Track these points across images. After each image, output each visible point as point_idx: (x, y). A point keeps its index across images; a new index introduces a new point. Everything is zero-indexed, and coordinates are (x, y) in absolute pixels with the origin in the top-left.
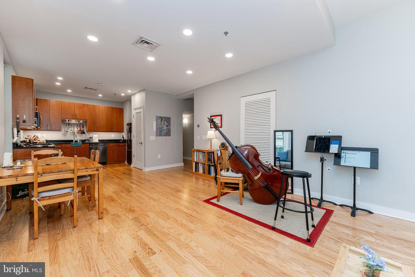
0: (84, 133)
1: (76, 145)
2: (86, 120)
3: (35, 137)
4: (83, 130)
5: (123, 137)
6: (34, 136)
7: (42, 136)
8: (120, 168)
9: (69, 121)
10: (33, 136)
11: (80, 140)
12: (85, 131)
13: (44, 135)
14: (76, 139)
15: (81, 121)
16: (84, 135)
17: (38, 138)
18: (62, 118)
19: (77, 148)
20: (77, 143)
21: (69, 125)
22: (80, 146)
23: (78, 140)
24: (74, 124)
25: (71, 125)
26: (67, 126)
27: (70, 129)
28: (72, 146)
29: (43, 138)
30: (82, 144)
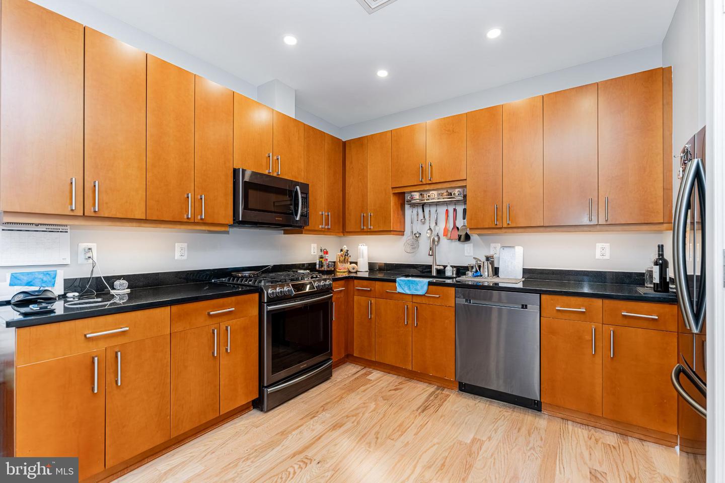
0: (466, 238)
2: (465, 184)
9: (422, 196)
16: (467, 247)
18: (394, 189)
19: (414, 301)
20: (413, 282)
21: (423, 211)
22: (421, 294)
23: (449, 266)
24: (437, 204)
25: (430, 211)
26: (418, 215)
27: (427, 226)
28: (399, 290)
29: (361, 257)
30: (430, 287)
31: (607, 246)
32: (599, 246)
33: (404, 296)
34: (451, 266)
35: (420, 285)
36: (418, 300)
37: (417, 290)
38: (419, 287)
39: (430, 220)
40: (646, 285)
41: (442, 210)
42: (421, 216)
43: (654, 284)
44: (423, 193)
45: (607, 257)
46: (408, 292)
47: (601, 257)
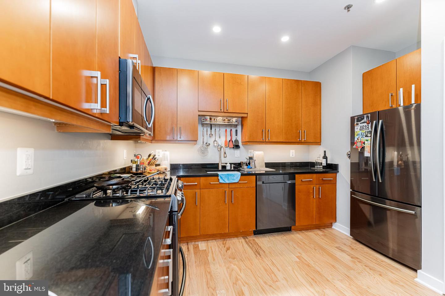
0: (237, 147)
1: (228, 180)
2: (245, 115)
3: (151, 157)
4: (236, 141)
5: (325, 157)
6: (149, 156)
7: (164, 154)
8: (315, 235)
9: (210, 119)
10: (147, 157)
11: (231, 164)
12: (240, 144)
13: (167, 153)
14: (224, 161)
15: (234, 120)
16: (237, 152)
17: (155, 159)
18: (199, 112)
19: (230, 187)
20: (230, 175)
21: (211, 129)
22: (237, 182)
23: (228, 163)
24: (220, 125)
25: (215, 129)
26: (207, 131)
27: (213, 139)
28: (221, 181)
29: (166, 160)
30: (242, 177)
31: (294, 151)
32: (291, 151)
33: (223, 185)
34: (230, 163)
35: (236, 176)
36: (233, 186)
37: (234, 180)
38: (235, 178)
39: (215, 135)
40: (316, 167)
41: (223, 130)
42: (209, 132)
43: (323, 166)
44: (211, 117)
45: (294, 156)
46: (227, 182)
47: (292, 156)
